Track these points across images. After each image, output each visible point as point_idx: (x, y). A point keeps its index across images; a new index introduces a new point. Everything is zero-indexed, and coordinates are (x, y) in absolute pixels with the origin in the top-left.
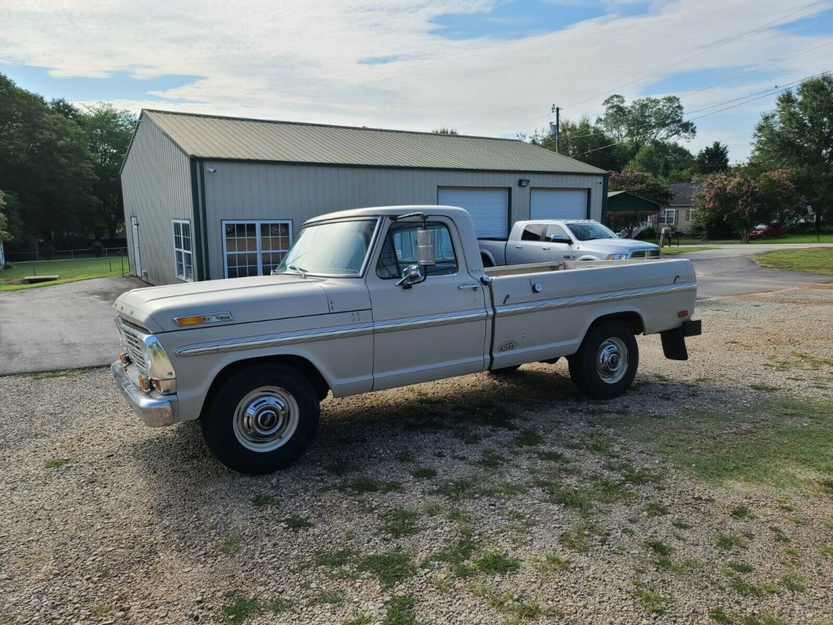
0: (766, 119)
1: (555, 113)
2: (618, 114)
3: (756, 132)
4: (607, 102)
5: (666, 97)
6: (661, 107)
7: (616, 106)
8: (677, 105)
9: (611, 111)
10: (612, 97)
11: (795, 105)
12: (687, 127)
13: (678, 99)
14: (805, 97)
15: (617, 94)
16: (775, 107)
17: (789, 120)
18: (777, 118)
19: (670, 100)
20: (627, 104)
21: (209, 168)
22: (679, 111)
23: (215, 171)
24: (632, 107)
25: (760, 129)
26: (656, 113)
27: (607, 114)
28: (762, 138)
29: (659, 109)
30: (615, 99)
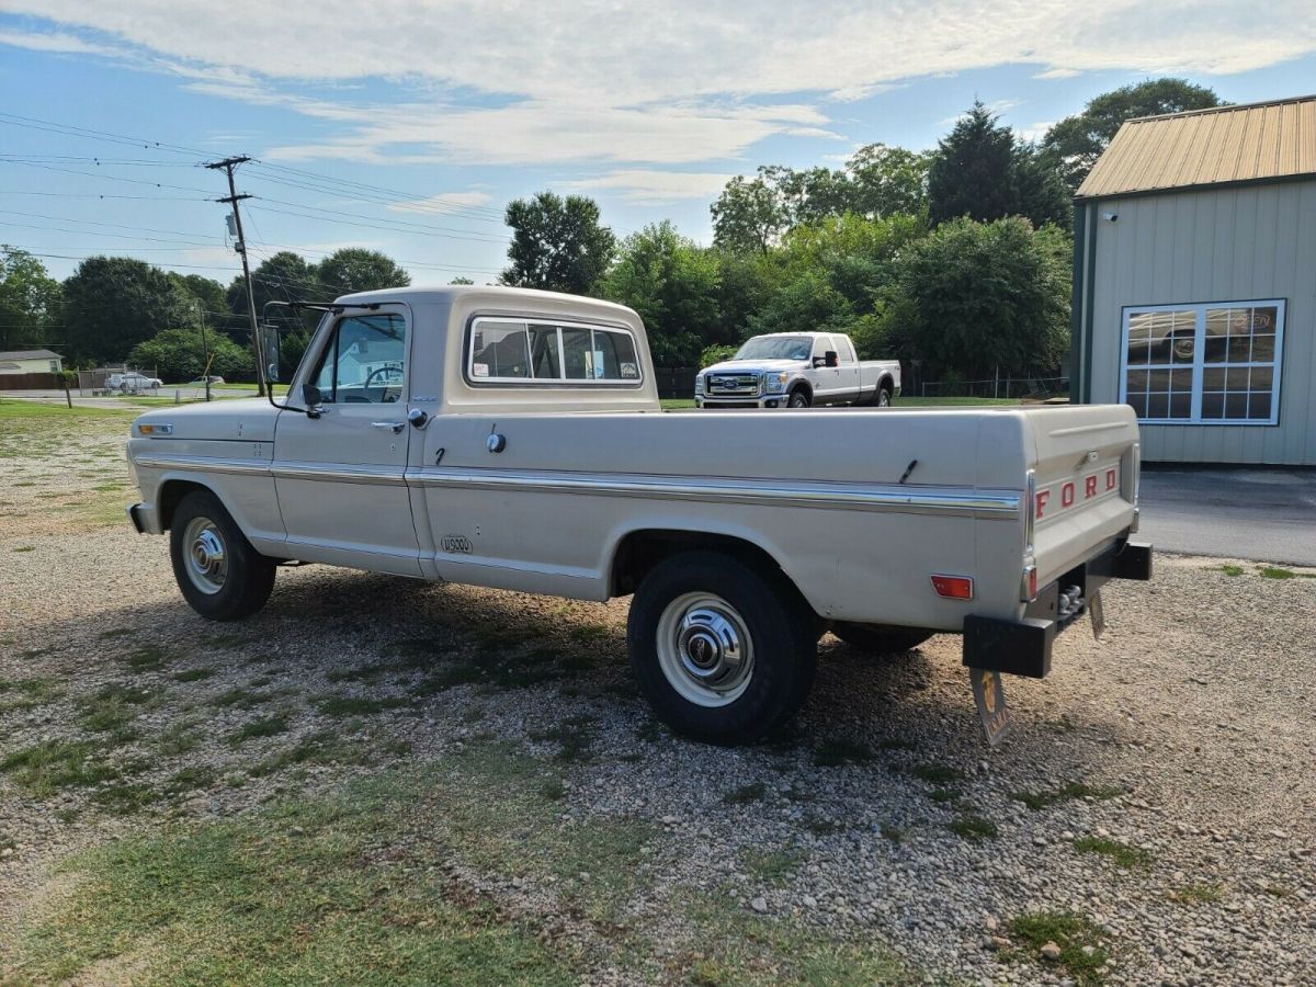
21: (1107, 213)
23: (1114, 218)
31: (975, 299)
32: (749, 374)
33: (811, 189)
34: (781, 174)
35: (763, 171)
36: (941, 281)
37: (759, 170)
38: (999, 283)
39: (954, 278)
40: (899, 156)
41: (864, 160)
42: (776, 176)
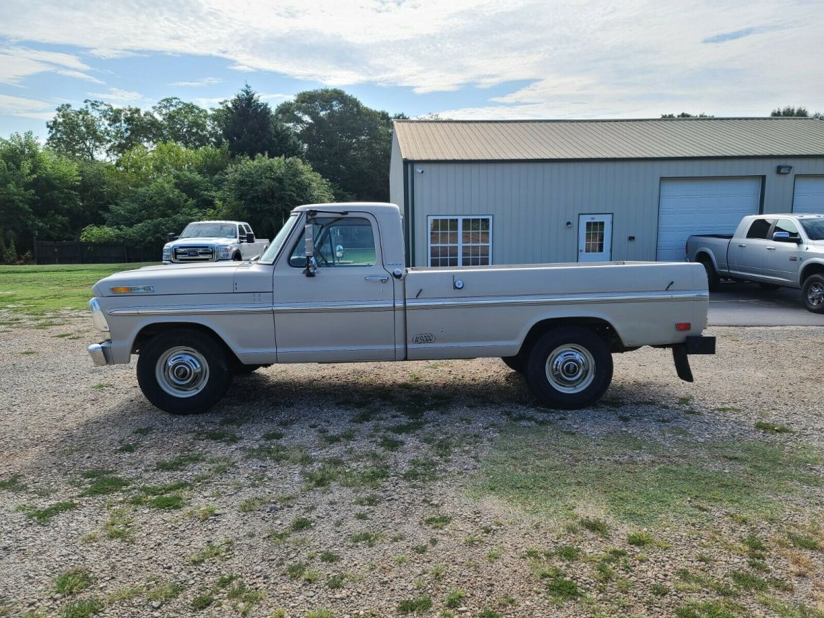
21: (418, 169)
23: (422, 172)
31: (278, 203)
32: (207, 247)
33: (128, 120)
34: (103, 107)
35: (89, 104)
36: (256, 191)
37: (86, 102)
38: (291, 195)
39: (264, 190)
40: (191, 108)
41: (165, 107)
42: (100, 108)
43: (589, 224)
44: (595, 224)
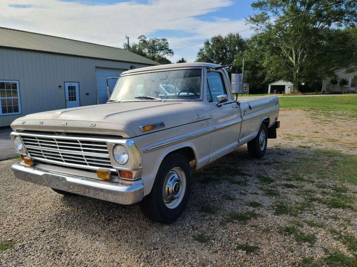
0: (201, 50)
1: (127, 39)
2: (145, 43)
3: (198, 55)
4: (139, 38)
5: (162, 38)
6: (160, 42)
7: (143, 40)
8: (166, 42)
9: (141, 42)
10: (141, 36)
11: (210, 46)
12: (170, 52)
13: (166, 40)
14: (213, 43)
15: (143, 35)
16: (204, 46)
17: (209, 51)
18: (205, 50)
19: (163, 40)
20: (147, 40)
22: (167, 45)
24: (149, 41)
25: (199, 54)
26: (158, 45)
27: (139, 43)
28: (200, 58)
29: (160, 43)
30: (143, 37)
43: (69, 87)
44: (72, 87)
